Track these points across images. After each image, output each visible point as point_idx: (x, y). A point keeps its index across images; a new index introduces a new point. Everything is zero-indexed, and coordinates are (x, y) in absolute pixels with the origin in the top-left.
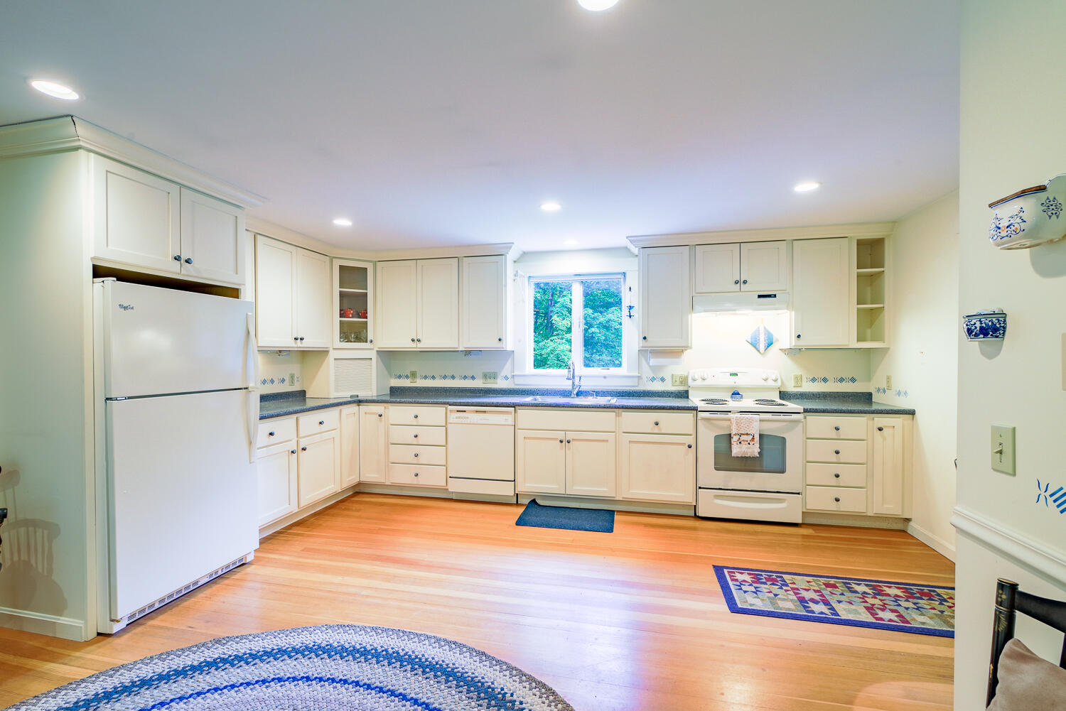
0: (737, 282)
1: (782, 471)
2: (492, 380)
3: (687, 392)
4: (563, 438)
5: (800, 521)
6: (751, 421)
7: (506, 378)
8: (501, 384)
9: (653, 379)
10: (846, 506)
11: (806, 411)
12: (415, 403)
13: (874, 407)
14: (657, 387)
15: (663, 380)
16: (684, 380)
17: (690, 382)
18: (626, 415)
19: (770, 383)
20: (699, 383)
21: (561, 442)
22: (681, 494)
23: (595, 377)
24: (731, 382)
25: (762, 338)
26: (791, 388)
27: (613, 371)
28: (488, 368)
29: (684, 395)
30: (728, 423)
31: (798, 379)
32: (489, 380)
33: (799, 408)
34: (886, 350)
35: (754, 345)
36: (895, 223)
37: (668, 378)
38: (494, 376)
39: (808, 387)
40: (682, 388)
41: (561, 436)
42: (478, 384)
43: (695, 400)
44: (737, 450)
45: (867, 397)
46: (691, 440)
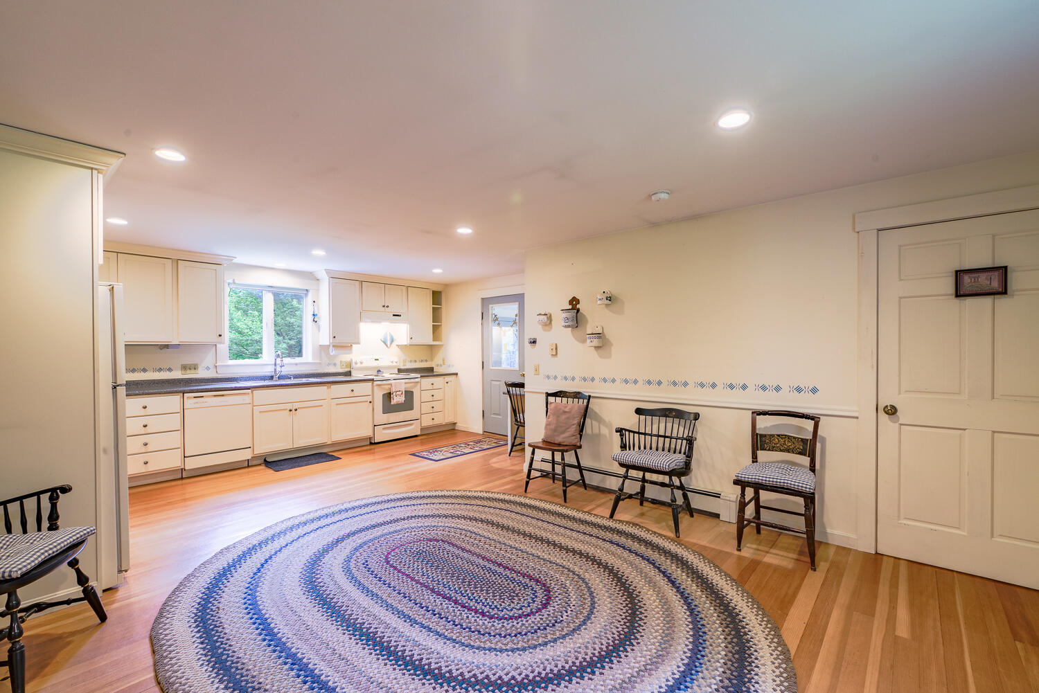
0: (384, 306)
1: (412, 409)
2: (193, 371)
3: (350, 372)
4: (291, 408)
5: (419, 433)
6: (400, 383)
7: (208, 368)
8: (201, 374)
9: (329, 364)
10: (437, 422)
11: (421, 377)
12: (143, 394)
13: (435, 374)
14: (332, 370)
15: (335, 365)
16: (350, 364)
17: (354, 365)
18: (334, 387)
19: (395, 364)
20: (359, 365)
21: (291, 410)
22: (366, 432)
23: (291, 365)
24: (376, 364)
25: (389, 338)
26: (402, 367)
27: (298, 360)
28: (188, 360)
29: (349, 374)
30: (390, 386)
31: (405, 361)
32: (188, 371)
33: (419, 375)
34: (442, 345)
35: (385, 343)
36: (447, 286)
37: (338, 363)
38: (195, 367)
39: (409, 366)
40: (348, 370)
41: (289, 406)
42: (177, 374)
43: (356, 375)
44: (394, 402)
45: (431, 370)
46: (369, 399)
